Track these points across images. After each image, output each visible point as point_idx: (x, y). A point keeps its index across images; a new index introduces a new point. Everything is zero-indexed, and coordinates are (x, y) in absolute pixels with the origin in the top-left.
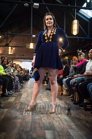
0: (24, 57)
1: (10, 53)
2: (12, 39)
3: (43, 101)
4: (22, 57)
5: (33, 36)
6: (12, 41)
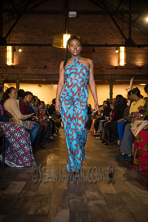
0: (46, 72)
1: (9, 63)
2: (14, 25)
3: (100, 193)
4: (42, 71)
5: (70, 13)
6: (14, 29)
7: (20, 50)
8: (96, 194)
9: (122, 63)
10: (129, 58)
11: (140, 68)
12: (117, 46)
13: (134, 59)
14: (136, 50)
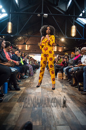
4: (35, 52)
6: (28, 40)
7: (29, 46)
8: (48, 83)
9: (56, 51)
10: (58, 49)
11: (60, 52)
12: (55, 46)
13: (59, 49)
14: (59, 47)
